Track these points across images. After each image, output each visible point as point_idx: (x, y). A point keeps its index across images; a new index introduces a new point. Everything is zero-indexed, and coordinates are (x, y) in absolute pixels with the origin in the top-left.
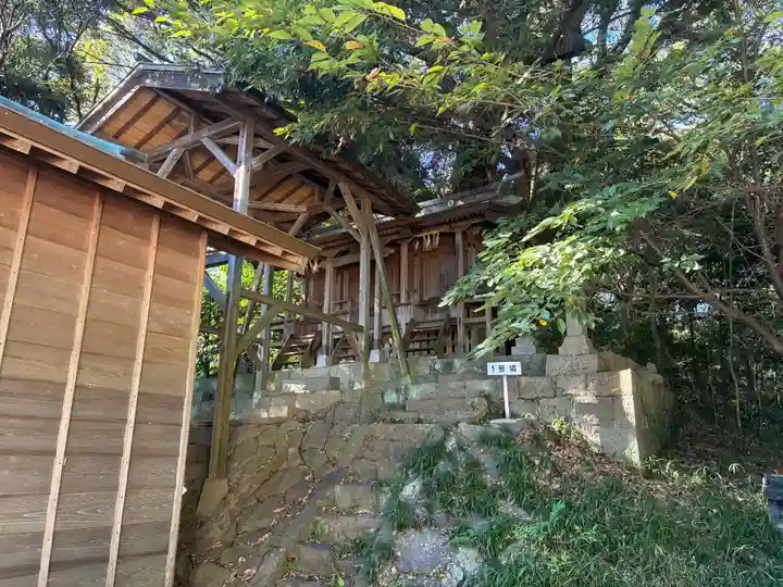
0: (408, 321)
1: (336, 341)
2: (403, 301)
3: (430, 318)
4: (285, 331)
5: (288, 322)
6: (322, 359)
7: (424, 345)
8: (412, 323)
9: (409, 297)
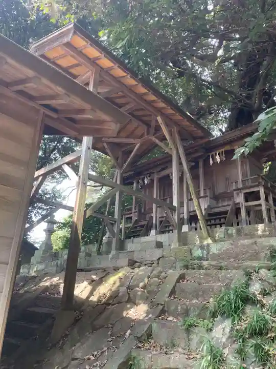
0: (206, 207)
1: (161, 222)
2: (202, 194)
3: (220, 205)
4: (133, 218)
5: (135, 212)
6: (153, 232)
7: (218, 222)
8: (210, 208)
9: (205, 193)
